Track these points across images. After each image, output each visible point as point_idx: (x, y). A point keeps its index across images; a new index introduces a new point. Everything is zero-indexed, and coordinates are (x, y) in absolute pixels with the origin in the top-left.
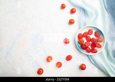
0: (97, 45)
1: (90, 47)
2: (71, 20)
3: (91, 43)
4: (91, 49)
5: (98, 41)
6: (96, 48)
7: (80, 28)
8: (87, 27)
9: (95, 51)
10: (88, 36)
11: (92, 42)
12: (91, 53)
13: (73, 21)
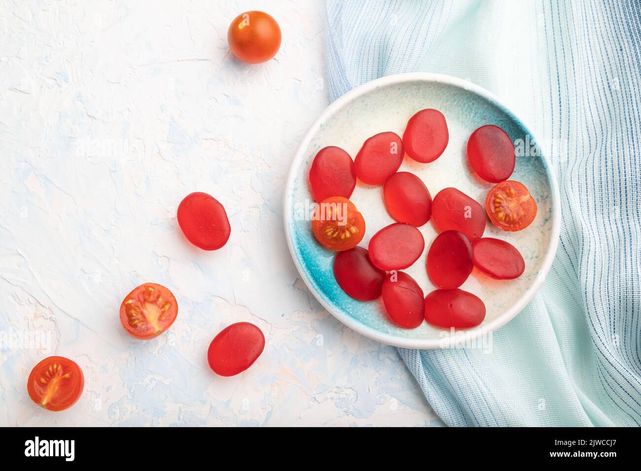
0: (479, 254)
1: (418, 272)
2: (242, 25)
3: (428, 233)
4: (427, 288)
5: (490, 219)
6: (472, 285)
7: (330, 97)
8: (393, 86)
9: (462, 307)
10: (403, 168)
11: (437, 226)
12: (424, 327)
13: (263, 29)
